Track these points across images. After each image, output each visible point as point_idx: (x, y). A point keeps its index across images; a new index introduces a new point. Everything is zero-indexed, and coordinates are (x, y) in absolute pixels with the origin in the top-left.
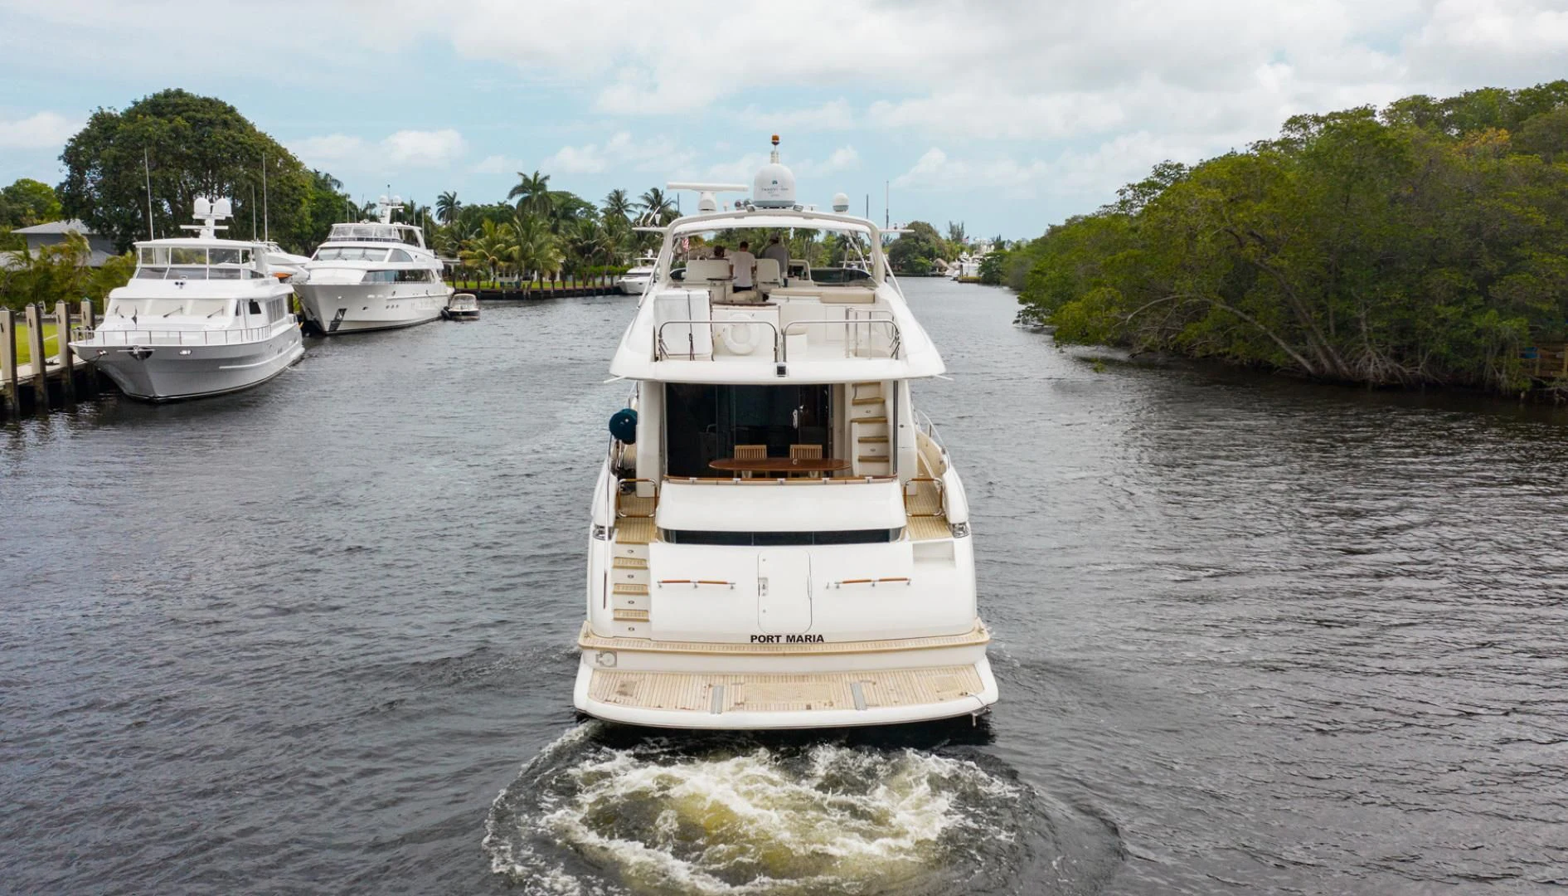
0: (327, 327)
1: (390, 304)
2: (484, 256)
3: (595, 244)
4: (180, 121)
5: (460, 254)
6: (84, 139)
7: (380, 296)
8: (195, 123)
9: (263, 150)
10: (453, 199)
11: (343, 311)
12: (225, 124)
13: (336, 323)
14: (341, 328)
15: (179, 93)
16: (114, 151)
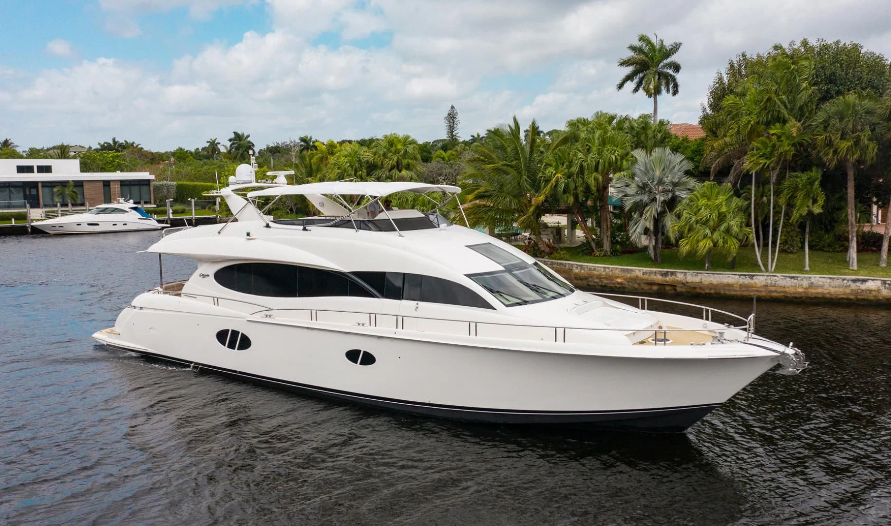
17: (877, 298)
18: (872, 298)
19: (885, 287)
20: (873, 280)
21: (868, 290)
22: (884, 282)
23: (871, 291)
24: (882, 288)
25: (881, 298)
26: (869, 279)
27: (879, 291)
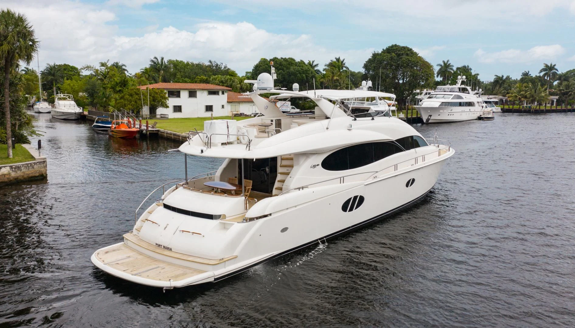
0: (425, 121)
1: (450, 114)
2: (516, 96)
3: (569, 91)
4: (393, 54)
5: (507, 95)
6: (370, 61)
7: (445, 111)
8: (399, 55)
9: (418, 62)
10: (528, 74)
11: (431, 116)
12: (407, 55)
13: (428, 120)
14: (430, 121)
15: (396, 45)
16: (375, 65)
17: (9, 180)
18: (6, 180)
19: (12, 170)
20: (4, 167)
21: (3, 175)
22: (11, 167)
23: (5, 175)
24: (11, 172)
25: (12, 179)
26: (2, 167)
27: (9, 174)
